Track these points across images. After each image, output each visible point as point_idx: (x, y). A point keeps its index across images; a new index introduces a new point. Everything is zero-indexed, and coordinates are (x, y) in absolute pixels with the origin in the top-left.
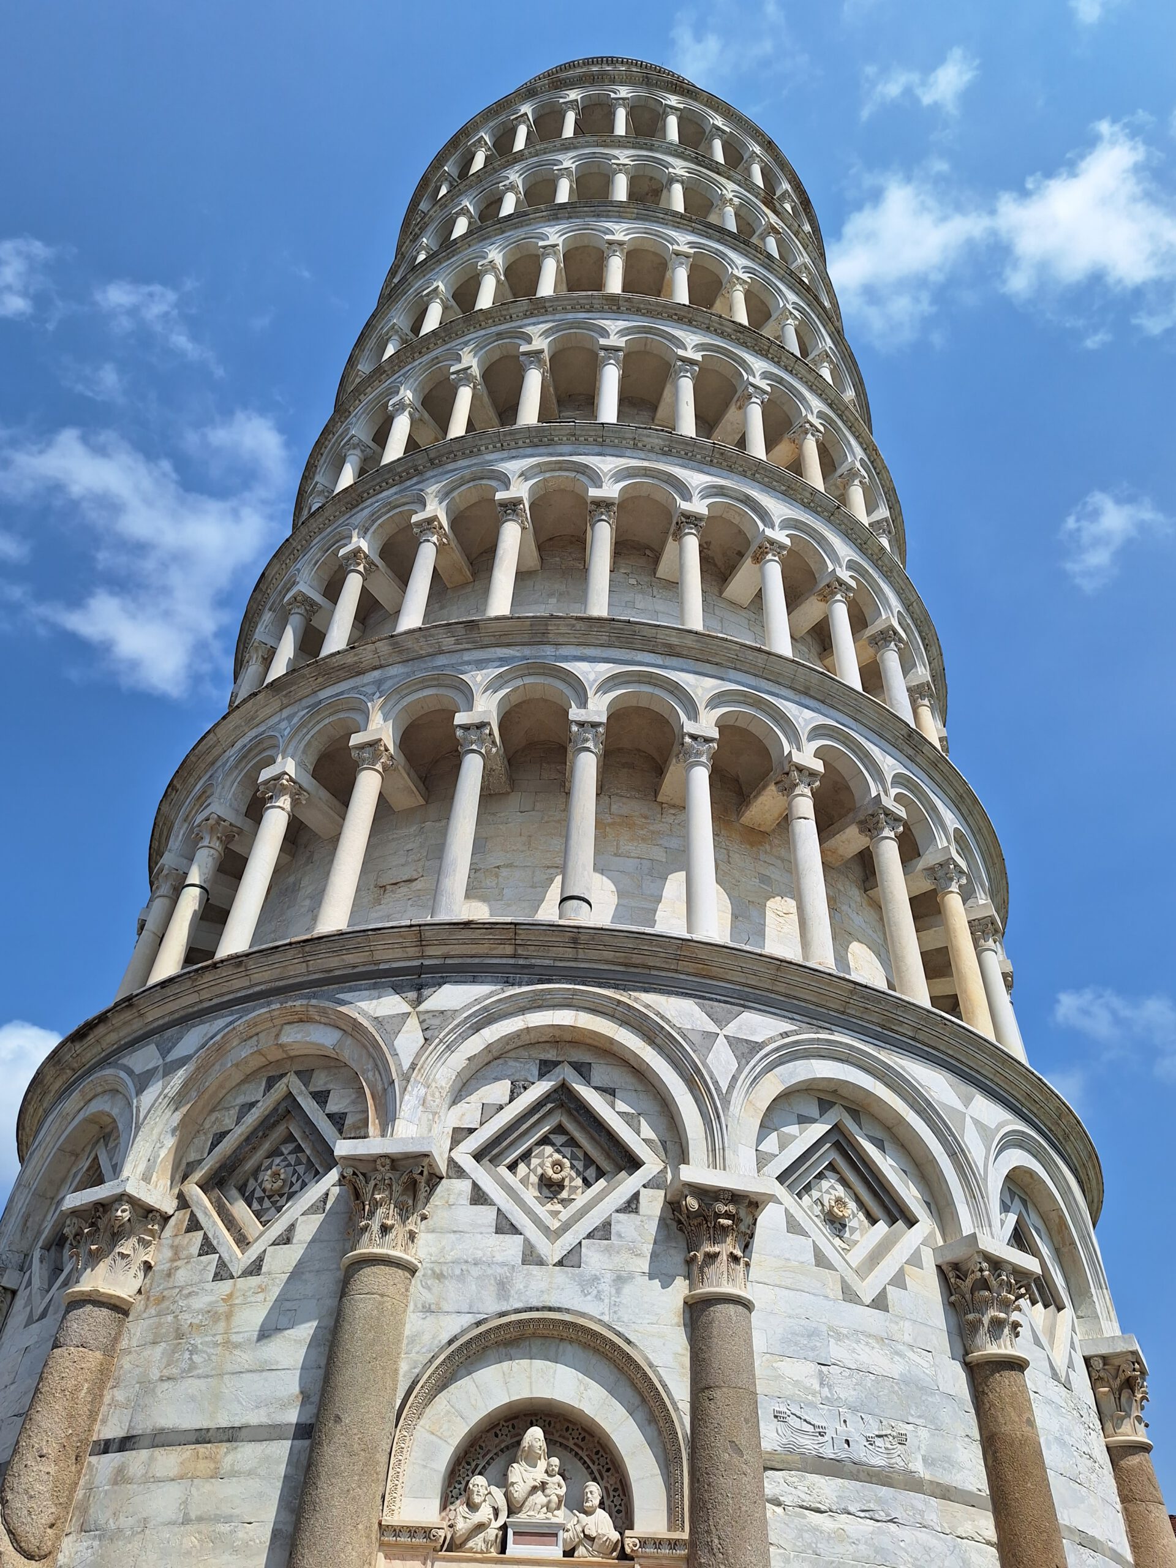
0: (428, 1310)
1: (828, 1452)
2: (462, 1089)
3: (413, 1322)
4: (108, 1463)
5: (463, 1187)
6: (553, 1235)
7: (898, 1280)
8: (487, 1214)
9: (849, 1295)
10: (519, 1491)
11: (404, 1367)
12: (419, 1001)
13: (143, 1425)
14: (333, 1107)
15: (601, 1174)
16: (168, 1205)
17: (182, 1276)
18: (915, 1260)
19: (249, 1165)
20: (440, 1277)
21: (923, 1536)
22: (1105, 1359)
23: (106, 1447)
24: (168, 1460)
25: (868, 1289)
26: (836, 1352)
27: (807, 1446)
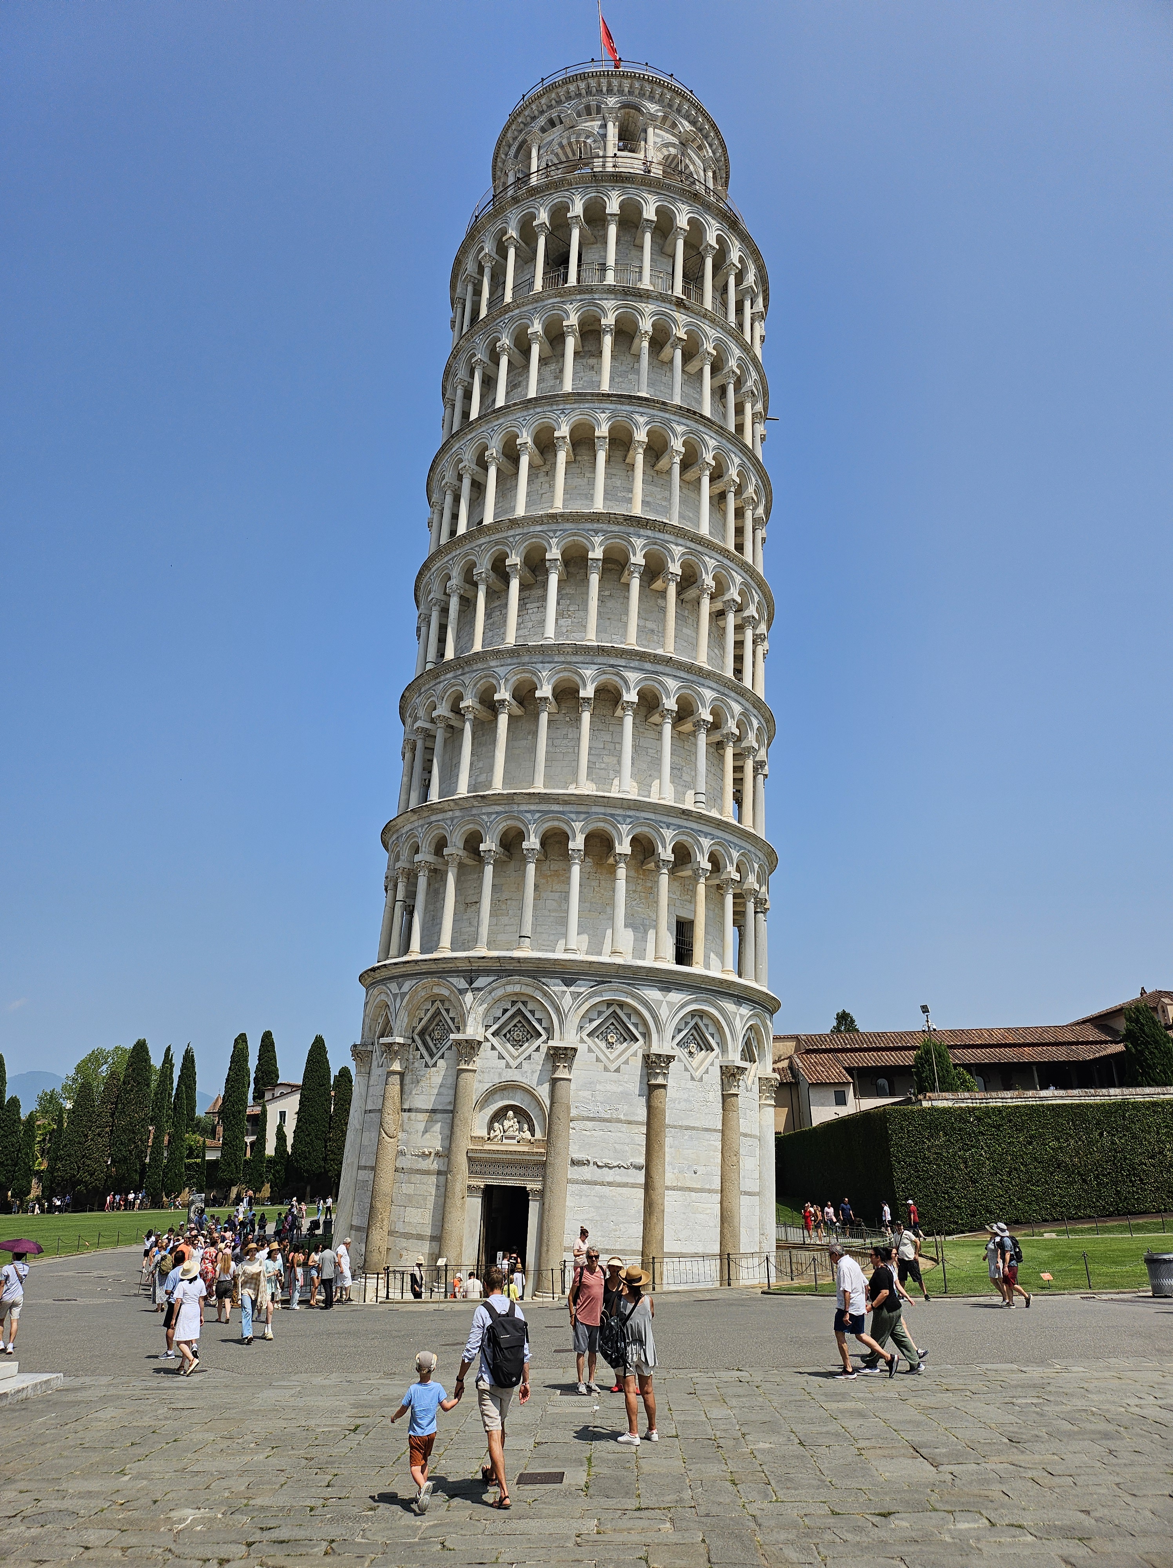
0: (480, 1082)
1: (592, 1115)
2: (487, 1012)
3: (476, 1085)
4: (406, 1114)
5: (489, 1045)
6: (514, 1058)
7: (626, 1062)
8: (496, 1053)
9: (606, 1069)
10: (506, 1128)
11: (474, 1097)
12: (471, 983)
13: (413, 1107)
14: (451, 1015)
15: (531, 1037)
17: (416, 1064)
18: (635, 1054)
19: (431, 1028)
20: (483, 1072)
21: (619, 1134)
23: (405, 1110)
24: (420, 1116)
25: (613, 1067)
26: (598, 1087)
27: (585, 1114)
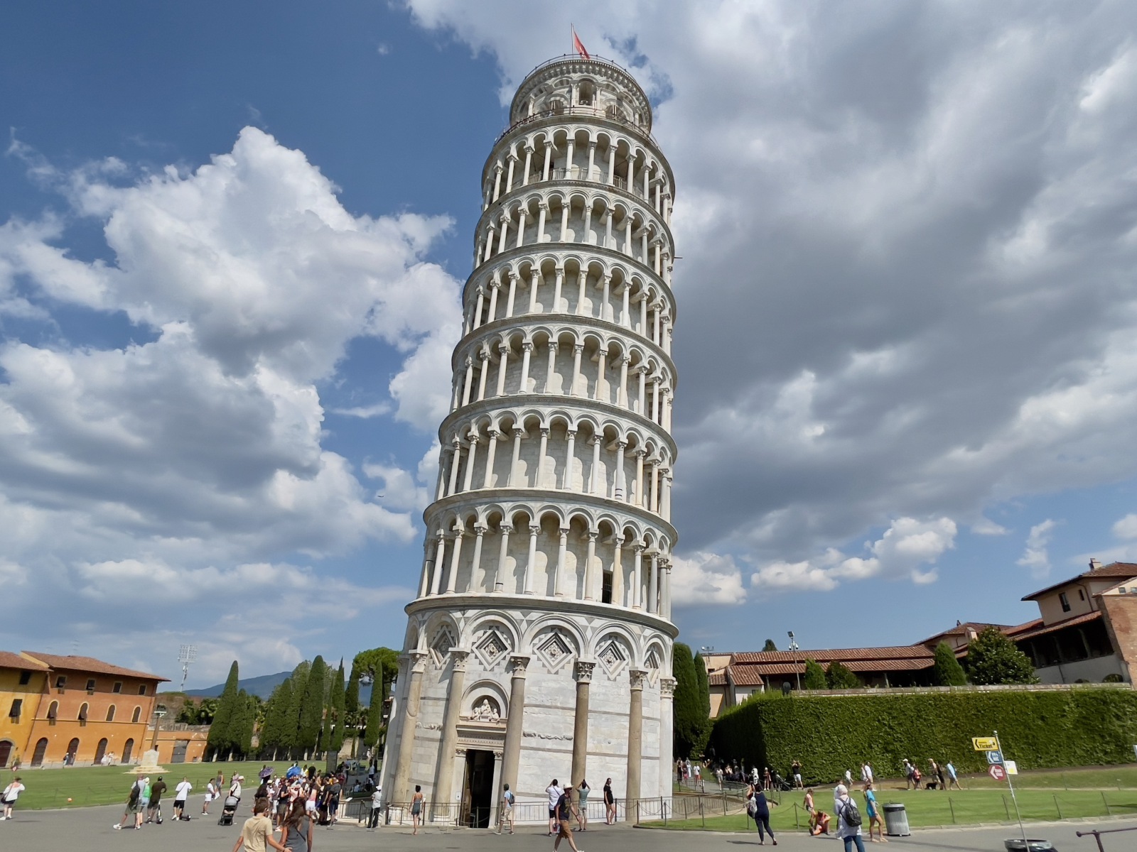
0: (467, 680)
1: (538, 703)
2: (474, 632)
3: (464, 682)
4: (422, 701)
5: (473, 655)
6: (489, 664)
7: (563, 668)
8: (478, 660)
9: (549, 672)
10: (483, 711)
11: (463, 690)
12: (463, 615)
13: (426, 696)
14: (451, 635)
15: (502, 650)
16: (427, 653)
17: (430, 668)
18: (569, 662)
19: (439, 645)
20: (468, 673)
21: (556, 716)
22: (633, 671)
23: (422, 698)
24: (430, 702)
25: (553, 671)
26: (543, 684)
27: (534, 702)
